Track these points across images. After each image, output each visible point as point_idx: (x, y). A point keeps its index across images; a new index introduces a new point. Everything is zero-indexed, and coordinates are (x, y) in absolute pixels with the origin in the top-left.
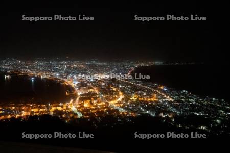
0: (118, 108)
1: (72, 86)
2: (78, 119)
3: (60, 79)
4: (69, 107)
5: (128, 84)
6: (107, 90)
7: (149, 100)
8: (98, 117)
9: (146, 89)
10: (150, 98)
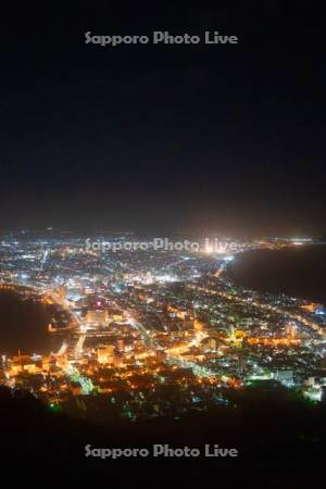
0: (192, 365)
1: (65, 308)
2: (81, 397)
3: (30, 289)
4: (57, 364)
5: (216, 299)
6: (160, 316)
7: (276, 342)
8: (136, 391)
9: (269, 311)
10: (279, 337)
